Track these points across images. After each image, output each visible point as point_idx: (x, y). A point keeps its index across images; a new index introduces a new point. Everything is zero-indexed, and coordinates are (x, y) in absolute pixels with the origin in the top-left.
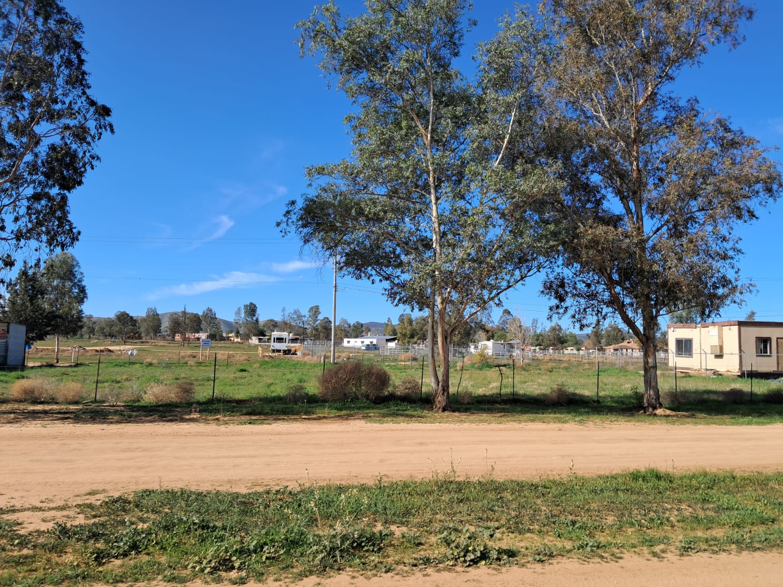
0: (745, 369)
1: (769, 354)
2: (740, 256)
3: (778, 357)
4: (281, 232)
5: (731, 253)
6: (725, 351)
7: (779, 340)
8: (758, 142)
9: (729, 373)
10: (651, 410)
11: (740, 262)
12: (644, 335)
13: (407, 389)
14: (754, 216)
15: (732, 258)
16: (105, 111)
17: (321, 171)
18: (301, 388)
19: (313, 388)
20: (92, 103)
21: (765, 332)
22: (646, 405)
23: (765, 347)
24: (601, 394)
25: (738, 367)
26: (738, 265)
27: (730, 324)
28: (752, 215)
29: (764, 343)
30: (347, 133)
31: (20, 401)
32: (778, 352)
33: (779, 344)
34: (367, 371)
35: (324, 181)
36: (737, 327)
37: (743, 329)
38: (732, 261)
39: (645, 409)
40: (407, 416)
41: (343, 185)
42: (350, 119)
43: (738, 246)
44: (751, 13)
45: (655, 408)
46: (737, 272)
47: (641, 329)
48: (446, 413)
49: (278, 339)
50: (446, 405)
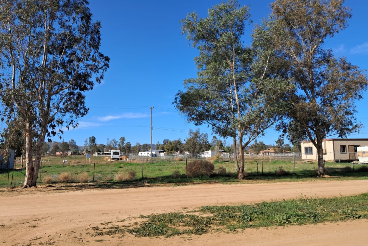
0: (336, 159)
1: (345, 152)
2: (356, 113)
3: (349, 153)
4: (175, 106)
5: (352, 112)
6: (327, 152)
7: (349, 146)
8: (359, 68)
9: (330, 161)
10: (322, 175)
11: (356, 115)
12: (318, 145)
13: (220, 171)
14: (361, 97)
15: (353, 114)
16: (107, 59)
17: (190, 81)
18: (178, 172)
19: (183, 172)
20: (102, 55)
21: (344, 143)
22: (319, 174)
23: (344, 150)
24: (296, 170)
25: (333, 158)
26: (356, 116)
27: (329, 140)
28: (360, 97)
29: (343, 148)
30: (195, 65)
31: (63, 182)
32: (349, 152)
33: (350, 148)
34: (205, 164)
35: (190, 85)
36: (332, 141)
37: (335, 142)
38: (353, 115)
39: (319, 176)
40: (231, 181)
41: (196, 86)
42: (196, 59)
43: (355, 109)
44: (351, 15)
45: (323, 175)
46: (355, 120)
47: (316, 143)
48: (244, 180)
49: (115, 153)
50: (243, 177)
